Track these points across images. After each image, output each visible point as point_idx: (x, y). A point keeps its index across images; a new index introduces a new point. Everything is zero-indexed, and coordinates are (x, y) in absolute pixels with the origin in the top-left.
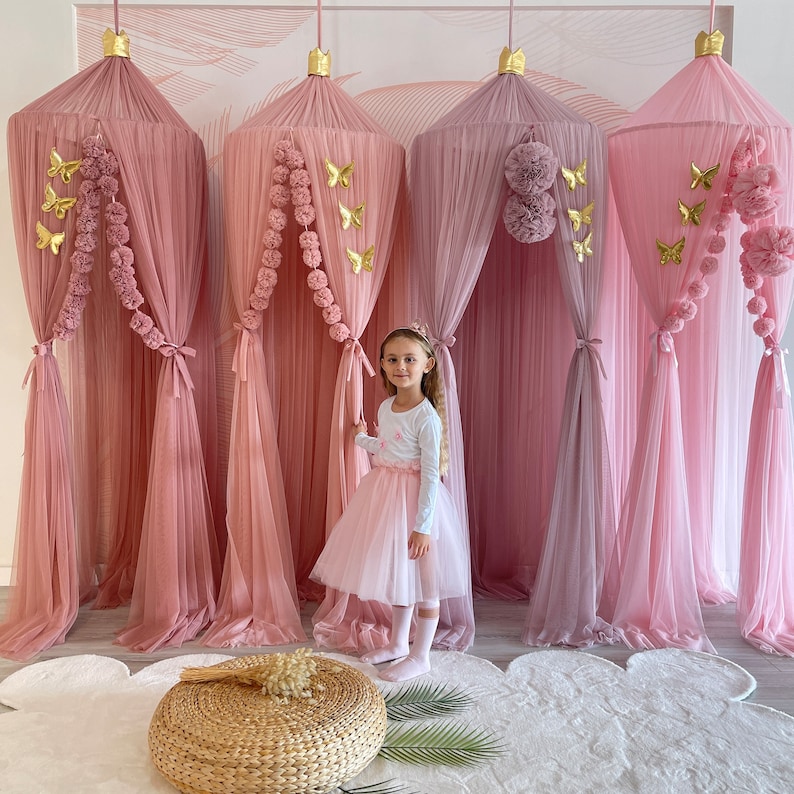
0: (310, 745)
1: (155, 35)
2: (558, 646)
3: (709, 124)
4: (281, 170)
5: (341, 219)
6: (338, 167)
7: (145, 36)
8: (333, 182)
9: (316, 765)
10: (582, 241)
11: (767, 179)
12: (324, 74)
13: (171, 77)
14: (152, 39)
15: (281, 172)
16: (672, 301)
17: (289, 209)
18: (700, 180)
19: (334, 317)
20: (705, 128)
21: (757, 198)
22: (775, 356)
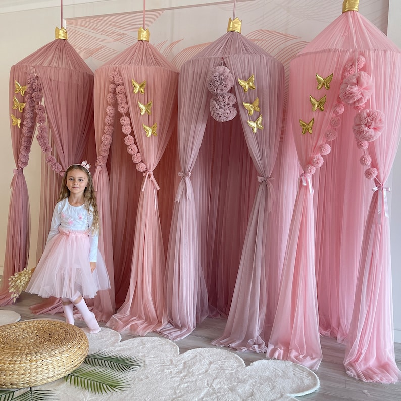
0: (12, 362)
1: (96, 29)
2: (227, 347)
3: (329, 51)
4: (112, 86)
5: (141, 110)
6: (139, 84)
7: (91, 31)
8: (136, 91)
9: (11, 373)
10: (255, 121)
11: (354, 81)
12: (144, 40)
13: (101, 48)
14: (94, 32)
15: (111, 87)
16: (309, 155)
17: (115, 105)
18: (323, 84)
19: (137, 159)
20: (327, 53)
21: (347, 93)
22: (380, 192)
